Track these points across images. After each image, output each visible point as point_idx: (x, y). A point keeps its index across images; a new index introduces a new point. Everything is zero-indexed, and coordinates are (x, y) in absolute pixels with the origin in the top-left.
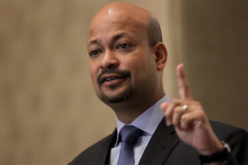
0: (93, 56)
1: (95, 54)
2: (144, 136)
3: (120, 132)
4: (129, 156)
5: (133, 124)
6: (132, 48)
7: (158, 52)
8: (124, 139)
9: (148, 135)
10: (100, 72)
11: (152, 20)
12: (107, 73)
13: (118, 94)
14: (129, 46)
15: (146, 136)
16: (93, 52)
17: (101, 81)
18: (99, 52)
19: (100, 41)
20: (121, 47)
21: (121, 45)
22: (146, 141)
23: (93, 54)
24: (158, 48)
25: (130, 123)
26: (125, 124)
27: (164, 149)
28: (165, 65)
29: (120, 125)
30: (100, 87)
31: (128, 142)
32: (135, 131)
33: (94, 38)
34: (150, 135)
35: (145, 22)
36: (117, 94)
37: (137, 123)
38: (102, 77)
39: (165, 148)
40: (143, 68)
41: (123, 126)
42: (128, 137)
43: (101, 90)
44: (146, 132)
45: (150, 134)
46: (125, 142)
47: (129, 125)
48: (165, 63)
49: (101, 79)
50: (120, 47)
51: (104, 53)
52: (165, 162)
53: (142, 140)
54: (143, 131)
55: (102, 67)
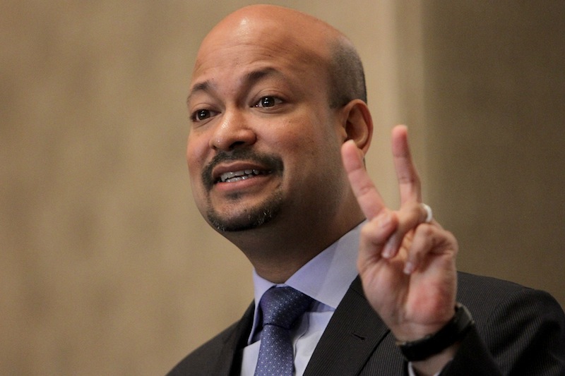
0: (198, 121)
1: (202, 118)
2: (315, 311)
3: (260, 302)
4: (282, 358)
5: (289, 283)
6: (289, 106)
7: (352, 121)
8: (268, 318)
9: (325, 308)
10: (210, 159)
11: (342, 49)
12: (226, 161)
13: (245, 210)
14: (281, 102)
15: (321, 311)
16: (199, 112)
17: (212, 180)
18: (212, 114)
19: (216, 85)
20: (263, 103)
21: (263, 99)
22: (320, 323)
23: (198, 118)
24: (352, 113)
25: (283, 283)
26: (271, 285)
27: (361, 341)
28: (365, 153)
29: (260, 287)
30: (208, 195)
31: (278, 326)
32: (295, 299)
33: (201, 79)
34: (329, 309)
35: (325, 52)
36: (242, 211)
37: (301, 281)
38: (213, 170)
39: (363, 339)
40: (313, 154)
41: (268, 288)
42: (279, 314)
43: (209, 201)
44: (320, 303)
45: (330, 307)
46: (270, 324)
47: (281, 285)
48: (364, 149)
49: (212, 173)
50: (261, 105)
51: (223, 116)
52: (363, 368)
53: (310, 320)
54: (313, 300)
55: (214, 147)
